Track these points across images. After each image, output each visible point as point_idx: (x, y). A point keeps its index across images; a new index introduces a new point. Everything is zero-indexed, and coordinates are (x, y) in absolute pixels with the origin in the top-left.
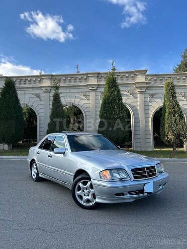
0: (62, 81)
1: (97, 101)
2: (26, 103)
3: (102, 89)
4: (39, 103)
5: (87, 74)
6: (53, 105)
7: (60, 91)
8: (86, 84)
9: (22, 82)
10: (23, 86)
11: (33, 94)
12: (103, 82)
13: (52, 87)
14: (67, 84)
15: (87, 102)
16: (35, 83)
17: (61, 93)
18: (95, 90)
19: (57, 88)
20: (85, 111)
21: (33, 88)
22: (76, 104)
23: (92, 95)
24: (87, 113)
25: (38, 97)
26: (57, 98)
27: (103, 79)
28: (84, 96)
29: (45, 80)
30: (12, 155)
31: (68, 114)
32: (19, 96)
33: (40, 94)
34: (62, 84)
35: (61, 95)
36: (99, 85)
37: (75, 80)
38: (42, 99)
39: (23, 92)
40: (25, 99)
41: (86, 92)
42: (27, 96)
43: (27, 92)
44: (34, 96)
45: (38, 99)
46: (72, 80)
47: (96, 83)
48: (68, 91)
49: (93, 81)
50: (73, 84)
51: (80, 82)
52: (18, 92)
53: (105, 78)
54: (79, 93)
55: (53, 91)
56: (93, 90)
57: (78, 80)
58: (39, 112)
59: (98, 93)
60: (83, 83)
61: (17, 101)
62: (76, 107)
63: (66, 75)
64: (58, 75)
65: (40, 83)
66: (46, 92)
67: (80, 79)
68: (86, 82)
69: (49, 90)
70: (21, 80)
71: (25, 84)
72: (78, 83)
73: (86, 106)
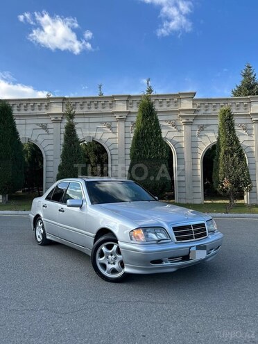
0: (78, 106)
1: (127, 135)
2: (27, 137)
3: (134, 119)
4: (46, 137)
5: (113, 97)
6: (66, 140)
7: (75, 120)
8: (111, 111)
9: (22, 108)
10: (23, 112)
11: (37, 124)
12: (135, 109)
13: (63, 114)
14: (85, 110)
15: (113, 136)
16: (40, 110)
17: (77, 123)
18: (124, 120)
19: (71, 116)
20: (111, 148)
21: (37, 115)
22: (98, 138)
23: (120, 126)
24: (113, 152)
25: (44, 129)
26: (70, 131)
27: (135, 104)
28: (108, 127)
29: (54, 105)
30: (8, 209)
31: (86, 153)
32: (18, 127)
33: (47, 124)
34: (78, 111)
35: (76, 126)
36: (130, 112)
37: (96, 105)
38: (51, 131)
39: (23, 122)
40: (27, 131)
41: (111, 122)
42: (30, 128)
43: (28, 121)
44: (38, 127)
45: (44, 132)
46: (93, 106)
47: (125, 110)
48: (87, 120)
49: (121, 107)
50: (93, 110)
51: (104, 108)
52: (17, 122)
53: (138, 103)
54: (102, 123)
55: (66, 121)
56: (121, 119)
57: (100, 105)
58: (46, 149)
59: (128, 124)
60: (108, 110)
61: (15, 134)
62: (97, 143)
63: (84, 98)
64: (72, 99)
65: (47, 109)
66: (56, 121)
67: (103, 104)
68: (111, 108)
69: (60, 119)
70: (20, 104)
71: (26, 110)
72: (100, 110)
73: (111, 141)
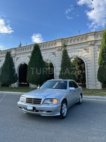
0: (69, 42)
1: (95, 53)
2: (47, 59)
4: (55, 58)
5: (87, 34)
6: (63, 58)
7: (67, 48)
8: (86, 41)
9: (45, 46)
10: (45, 48)
11: (51, 53)
12: (100, 38)
13: (62, 46)
14: (73, 43)
15: (87, 54)
16: (52, 46)
17: (68, 50)
18: (93, 45)
19: (65, 46)
20: (86, 60)
21: (51, 49)
22: (79, 56)
23: (91, 48)
24: (88, 62)
25: (54, 54)
26: (65, 54)
27: (99, 36)
28: (84, 50)
29: (58, 43)
31: (74, 64)
32: (42, 55)
33: (55, 52)
34: (68, 44)
36: (96, 40)
37: (77, 39)
38: (57, 55)
39: (45, 52)
40: (46, 56)
41: (86, 47)
42: (48, 54)
43: (47, 52)
44: (51, 54)
45: (54, 56)
46: (76, 40)
47: (94, 39)
48: (73, 48)
49: (91, 38)
50: (76, 42)
51: (82, 40)
52: (42, 53)
53: (101, 35)
54: (81, 48)
55: (63, 49)
56: (91, 45)
57: (80, 39)
58: (55, 63)
59: (95, 47)
60: (84, 41)
61: (41, 57)
62: (79, 59)
63: (72, 37)
64: (66, 38)
65: (55, 45)
66: (59, 50)
67: (81, 39)
68: (86, 40)
69: (61, 49)
70: (44, 45)
71: (46, 47)
72: (80, 42)
73: (86, 57)
